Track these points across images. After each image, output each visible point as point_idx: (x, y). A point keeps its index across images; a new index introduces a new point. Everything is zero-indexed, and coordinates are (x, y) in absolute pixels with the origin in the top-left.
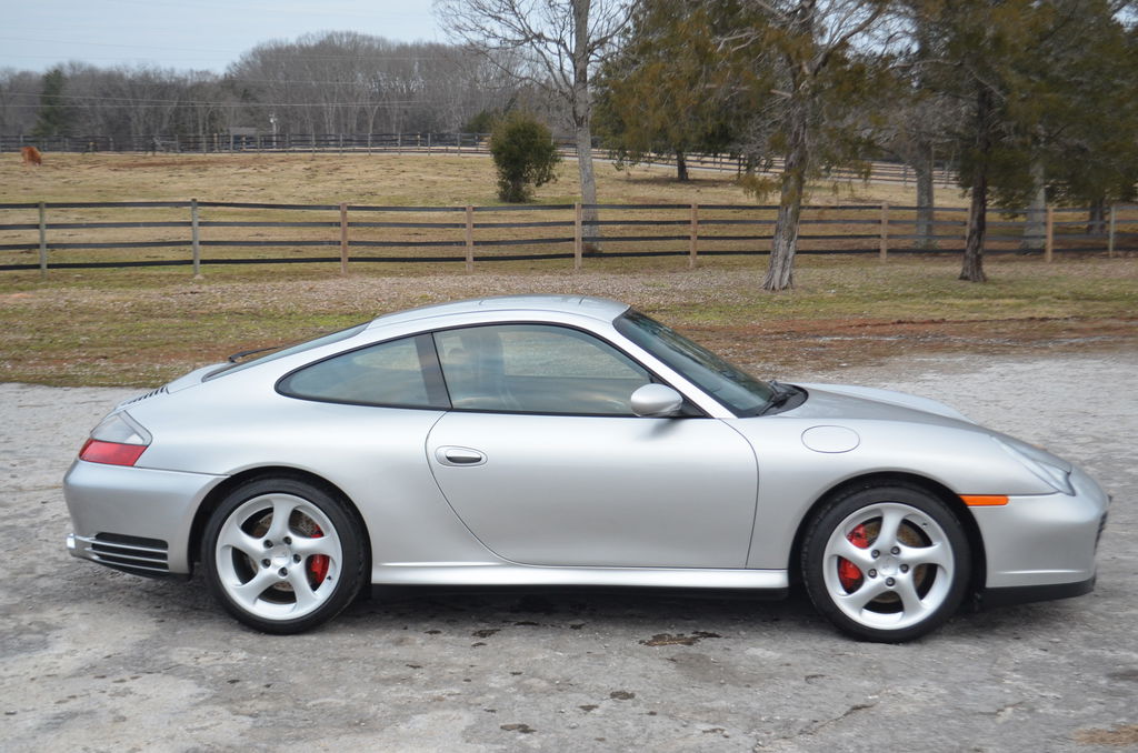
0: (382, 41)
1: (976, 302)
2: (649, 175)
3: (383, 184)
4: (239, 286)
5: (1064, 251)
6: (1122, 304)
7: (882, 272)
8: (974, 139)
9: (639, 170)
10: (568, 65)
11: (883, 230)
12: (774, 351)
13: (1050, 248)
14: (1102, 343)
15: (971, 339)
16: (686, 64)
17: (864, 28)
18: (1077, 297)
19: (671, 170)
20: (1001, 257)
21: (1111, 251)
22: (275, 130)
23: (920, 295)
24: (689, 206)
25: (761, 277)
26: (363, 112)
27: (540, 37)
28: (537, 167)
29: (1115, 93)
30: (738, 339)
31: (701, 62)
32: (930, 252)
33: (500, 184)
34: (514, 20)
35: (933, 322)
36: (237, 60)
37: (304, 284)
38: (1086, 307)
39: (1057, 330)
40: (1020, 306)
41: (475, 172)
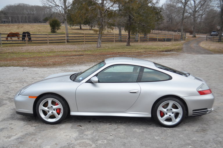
0: (29, 5)
1: (129, 49)
2: (75, 28)
3: (31, 30)
4: (9, 48)
5: (141, 41)
6: (151, 49)
7: (114, 44)
8: (128, 24)
9: (74, 27)
10: (63, 10)
11: (114, 38)
12: (100, 58)
13: (139, 40)
14: (149, 56)
15: (130, 55)
16: (84, 11)
17: (112, 6)
18: (144, 48)
19: (79, 27)
20: (132, 42)
21: (148, 41)
22: (10, 20)
23: (121, 48)
24: (84, 34)
25: (96, 45)
26: (26, 17)
27: (58, 6)
28: (57, 27)
29: (149, 17)
30: (94, 56)
31: (86, 11)
32: (121, 41)
33: (51, 30)
34: (54, 3)
35: (124, 53)
36: (3, 8)
37: (20, 47)
38: (146, 50)
39: (142, 54)
40: (136, 50)
41: (46, 27)
